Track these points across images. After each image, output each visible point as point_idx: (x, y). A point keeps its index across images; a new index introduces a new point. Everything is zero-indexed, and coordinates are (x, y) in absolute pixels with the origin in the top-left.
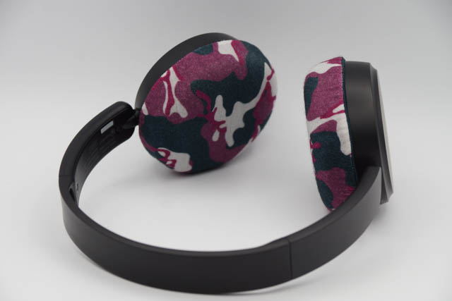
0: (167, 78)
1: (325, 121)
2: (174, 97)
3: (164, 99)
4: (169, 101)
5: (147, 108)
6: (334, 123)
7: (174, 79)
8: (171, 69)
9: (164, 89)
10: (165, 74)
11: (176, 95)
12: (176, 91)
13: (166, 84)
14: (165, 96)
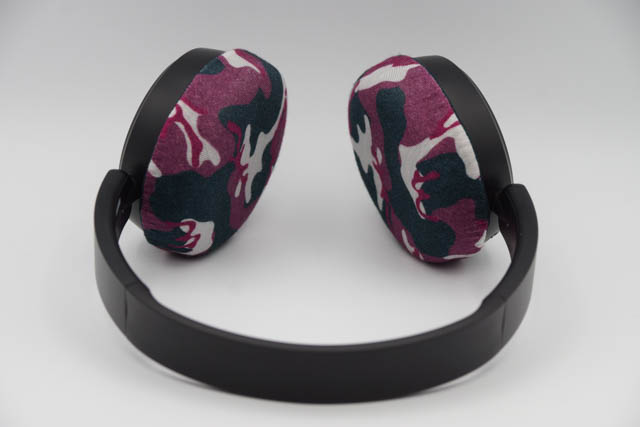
0: (180, 116)
1: (437, 141)
2: (200, 138)
3: (186, 146)
4: (193, 148)
5: (158, 166)
6: (450, 142)
7: (191, 116)
8: (180, 103)
9: (181, 132)
10: (173, 113)
11: (202, 135)
12: (200, 131)
13: (181, 126)
14: (184, 141)
